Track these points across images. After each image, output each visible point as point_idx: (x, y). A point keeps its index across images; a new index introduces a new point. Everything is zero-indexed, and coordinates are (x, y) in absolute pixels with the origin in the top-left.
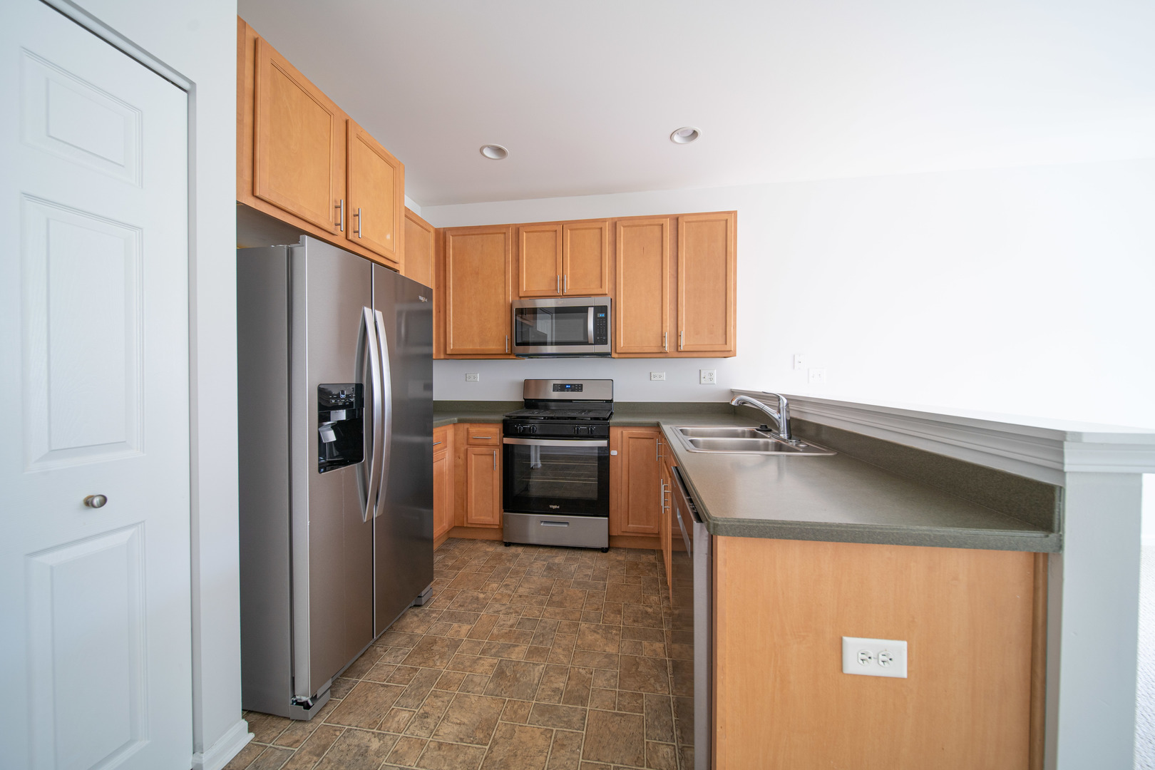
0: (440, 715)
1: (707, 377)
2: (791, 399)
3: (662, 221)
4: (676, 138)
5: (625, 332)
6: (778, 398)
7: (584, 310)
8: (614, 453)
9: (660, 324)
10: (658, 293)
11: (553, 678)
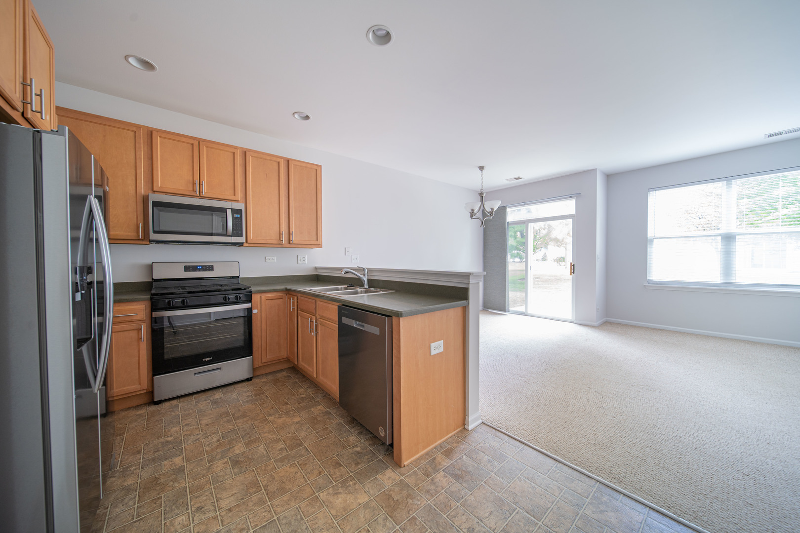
0: (213, 501)
1: (302, 260)
2: (370, 270)
3: (279, 160)
4: (296, 116)
5: (254, 227)
6: (364, 269)
7: (223, 210)
8: (255, 311)
9: (278, 226)
10: (276, 205)
11: (274, 446)
